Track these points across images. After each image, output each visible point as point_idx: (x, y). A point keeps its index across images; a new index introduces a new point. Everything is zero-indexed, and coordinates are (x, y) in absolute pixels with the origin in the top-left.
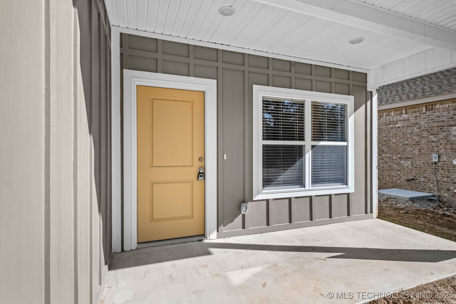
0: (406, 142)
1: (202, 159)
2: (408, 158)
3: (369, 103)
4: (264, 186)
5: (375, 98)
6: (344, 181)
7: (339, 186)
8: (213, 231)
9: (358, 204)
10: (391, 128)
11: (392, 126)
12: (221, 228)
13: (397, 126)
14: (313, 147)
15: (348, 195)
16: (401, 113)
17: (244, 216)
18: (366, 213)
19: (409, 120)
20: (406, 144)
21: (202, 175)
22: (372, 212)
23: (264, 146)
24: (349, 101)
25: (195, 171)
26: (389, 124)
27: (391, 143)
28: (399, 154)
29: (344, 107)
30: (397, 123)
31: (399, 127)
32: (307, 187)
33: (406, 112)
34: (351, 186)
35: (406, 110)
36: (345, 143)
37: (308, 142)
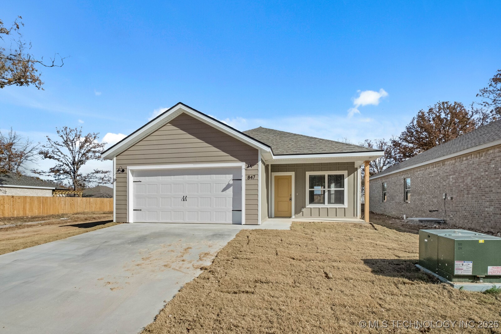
0: (435, 187)
1: (291, 195)
2: (436, 197)
3: (356, 173)
4: (310, 203)
6: (343, 203)
7: (341, 205)
8: (293, 216)
9: (350, 212)
10: (430, 177)
11: (430, 176)
12: (296, 215)
13: (432, 175)
14: (328, 191)
15: (345, 208)
16: (434, 168)
17: (303, 212)
18: (354, 216)
19: (436, 171)
20: (435, 188)
21: (291, 199)
22: (357, 216)
23: (310, 191)
24: (345, 173)
25: (288, 199)
26: (429, 174)
27: (430, 187)
28: (433, 194)
29: (342, 175)
30: (432, 174)
31: (433, 176)
32: (326, 204)
33: (435, 166)
34: (346, 205)
35: (435, 165)
36: (343, 189)
37: (326, 189)
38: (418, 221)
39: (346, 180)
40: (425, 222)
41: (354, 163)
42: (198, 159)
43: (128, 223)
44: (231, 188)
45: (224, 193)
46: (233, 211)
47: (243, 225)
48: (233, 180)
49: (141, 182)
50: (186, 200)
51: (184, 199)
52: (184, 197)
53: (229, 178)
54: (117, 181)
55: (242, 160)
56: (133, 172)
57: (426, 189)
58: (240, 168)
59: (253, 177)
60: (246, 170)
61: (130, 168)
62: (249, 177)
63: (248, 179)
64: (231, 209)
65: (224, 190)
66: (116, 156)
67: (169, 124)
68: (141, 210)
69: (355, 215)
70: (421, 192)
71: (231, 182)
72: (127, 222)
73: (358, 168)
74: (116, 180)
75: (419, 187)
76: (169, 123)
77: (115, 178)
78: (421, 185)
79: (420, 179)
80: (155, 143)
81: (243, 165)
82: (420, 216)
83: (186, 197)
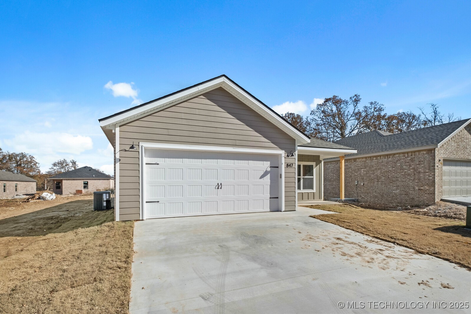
3: (320, 164)
5: (323, 162)
6: (312, 188)
7: (311, 190)
9: (317, 196)
14: (303, 178)
15: (314, 193)
20: (347, 177)
22: (321, 199)
24: (314, 164)
29: (312, 166)
32: (301, 190)
34: (314, 190)
36: (313, 177)
37: (302, 177)
39: (315, 170)
41: (319, 156)
42: (238, 143)
43: (143, 220)
44: (269, 176)
45: (262, 180)
46: (270, 198)
47: (283, 211)
48: (270, 167)
49: (158, 164)
50: (221, 188)
51: (219, 186)
52: (218, 184)
53: (266, 165)
54: (121, 162)
55: (282, 148)
56: (146, 149)
58: (277, 156)
59: (291, 165)
60: (285, 158)
61: (142, 144)
62: (287, 165)
63: (287, 167)
64: (268, 196)
65: (262, 177)
66: (120, 126)
67: (202, 97)
68: (158, 202)
69: (320, 198)
71: (269, 169)
72: (141, 219)
73: (322, 160)
74: (120, 160)
76: (203, 95)
77: (119, 158)
80: (183, 116)
81: (282, 153)
83: (221, 184)
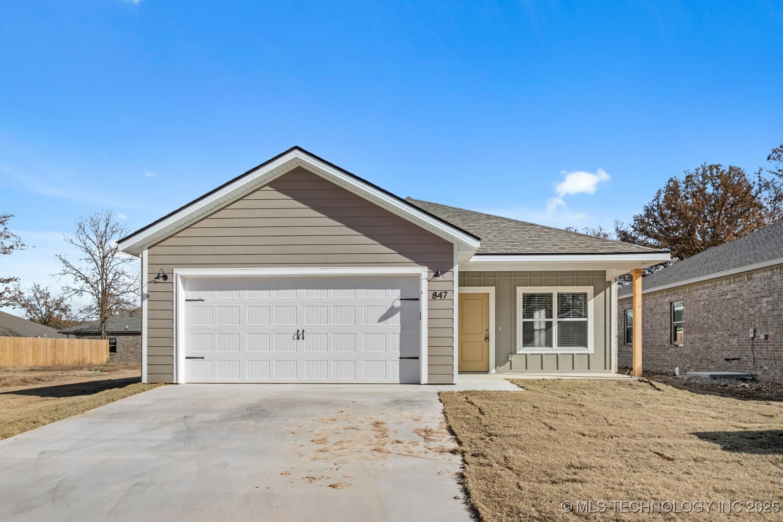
0: (734, 317)
1: (488, 330)
2: (735, 335)
3: (608, 290)
4: (524, 346)
5: (615, 287)
6: (584, 344)
7: (582, 348)
8: (493, 369)
9: (598, 361)
10: (723, 300)
11: (723, 297)
12: (498, 367)
13: (728, 297)
14: (558, 322)
15: (588, 355)
16: (730, 283)
17: (511, 361)
18: (605, 369)
19: (735, 290)
20: (734, 319)
21: (487, 338)
22: (610, 369)
23: (524, 322)
24: (589, 290)
25: (483, 336)
26: (722, 295)
27: (723, 317)
28: (729, 330)
29: (585, 295)
30: (727, 295)
31: (729, 299)
32: (554, 348)
33: (734, 281)
34: (591, 349)
35: (734, 279)
36: (585, 319)
37: (555, 319)
38: (708, 377)
39: (591, 304)
40: (721, 378)
41: (605, 271)
42: (330, 258)
43: (177, 384)
44: (398, 316)
45: (383, 324)
46: (401, 358)
47: (424, 384)
48: (401, 299)
49: (203, 300)
50: (303, 338)
51: (299, 335)
52: (298, 331)
53: (393, 296)
54: (150, 298)
55: (420, 263)
56: (185, 279)
57: (715, 320)
58: (417, 278)
59: (443, 294)
60: (428, 281)
61: (179, 272)
62: (435, 294)
63: (433, 298)
64: (398, 354)
65: (383, 318)
66: (149, 248)
67: (267, 188)
68: (203, 358)
69: (607, 366)
70: (706, 326)
71: (398, 304)
72: (175, 382)
73: (613, 281)
74: (148, 296)
75: (700, 317)
76: (268, 185)
77: (147, 293)
78: (705, 315)
79: (702, 303)
80: (237, 223)
81: (423, 271)
82: (703, 369)
83: (303, 331)
